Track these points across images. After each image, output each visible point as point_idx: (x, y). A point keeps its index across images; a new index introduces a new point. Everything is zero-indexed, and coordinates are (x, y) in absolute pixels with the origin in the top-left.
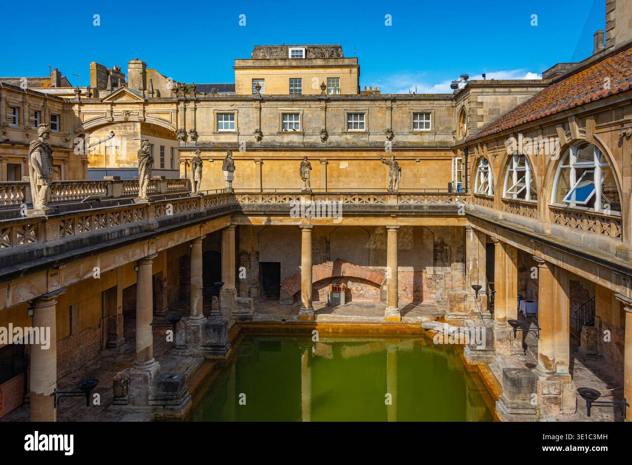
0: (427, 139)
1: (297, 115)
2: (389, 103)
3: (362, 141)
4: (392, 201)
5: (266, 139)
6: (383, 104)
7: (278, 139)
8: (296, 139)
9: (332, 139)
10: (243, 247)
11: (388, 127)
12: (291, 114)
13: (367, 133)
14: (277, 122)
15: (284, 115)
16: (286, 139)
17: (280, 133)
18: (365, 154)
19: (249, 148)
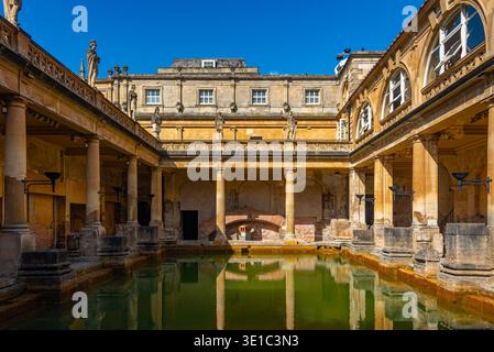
0: (316, 111)
1: (211, 91)
2: (286, 82)
3: (265, 112)
5: (186, 110)
6: (281, 82)
7: (196, 111)
8: (211, 111)
9: (241, 111)
10: (168, 197)
11: (285, 101)
12: (206, 91)
13: (269, 106)
14: (195, 97)
15: (201, 91)
16: (202, 111)
17: (197, 106)
18: (266, 123)
19: (171, 118)
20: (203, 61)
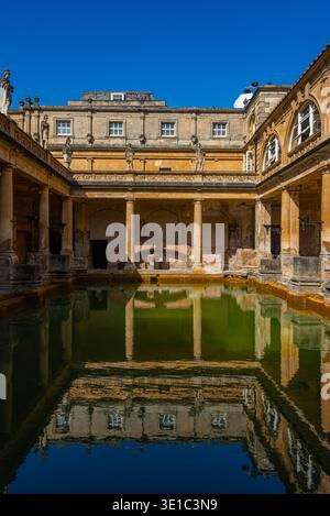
0: (223, 144)
1: (121, 123)
2: (194, 115)
3: (173, 144)
4: (198, 179)
5: (96, 142)
6: (189, 115)
7: (106, 142)
8: (120, 142)
9: (150, 143)
10: (78, 226)
11: (193, 133)
12: (116, 123)
13: (177, 138)
14: (105, 128)
15: (111, 123)
16: (112, 142)
17: (107, 137)
18: (175, 154)
19: (82, 149)
20: (112, 95)
